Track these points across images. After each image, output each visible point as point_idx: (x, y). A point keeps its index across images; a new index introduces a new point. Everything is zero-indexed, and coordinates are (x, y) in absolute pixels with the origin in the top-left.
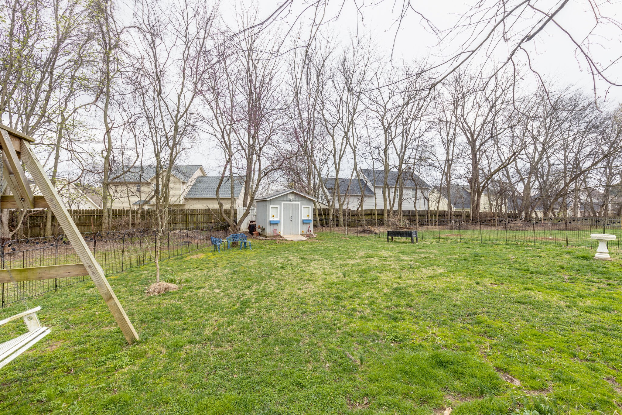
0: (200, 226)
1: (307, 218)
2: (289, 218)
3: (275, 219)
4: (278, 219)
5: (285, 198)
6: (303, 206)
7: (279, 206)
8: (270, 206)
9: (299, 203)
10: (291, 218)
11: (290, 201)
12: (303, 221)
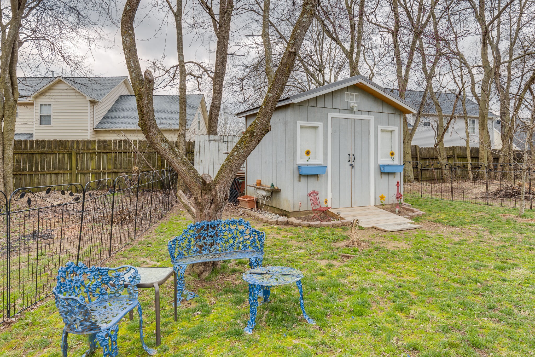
0: (106, 179)
1: (387, 161)
2: (347, 158)
3: (312, 162)
4: (319, 161)
5: (337, 103)
6: (380, 127)
7: (320, 125)
8: (299, 124)
9: (371, 118)
10: (351, 159)
11: (351, 110)
12: (381, 167)
